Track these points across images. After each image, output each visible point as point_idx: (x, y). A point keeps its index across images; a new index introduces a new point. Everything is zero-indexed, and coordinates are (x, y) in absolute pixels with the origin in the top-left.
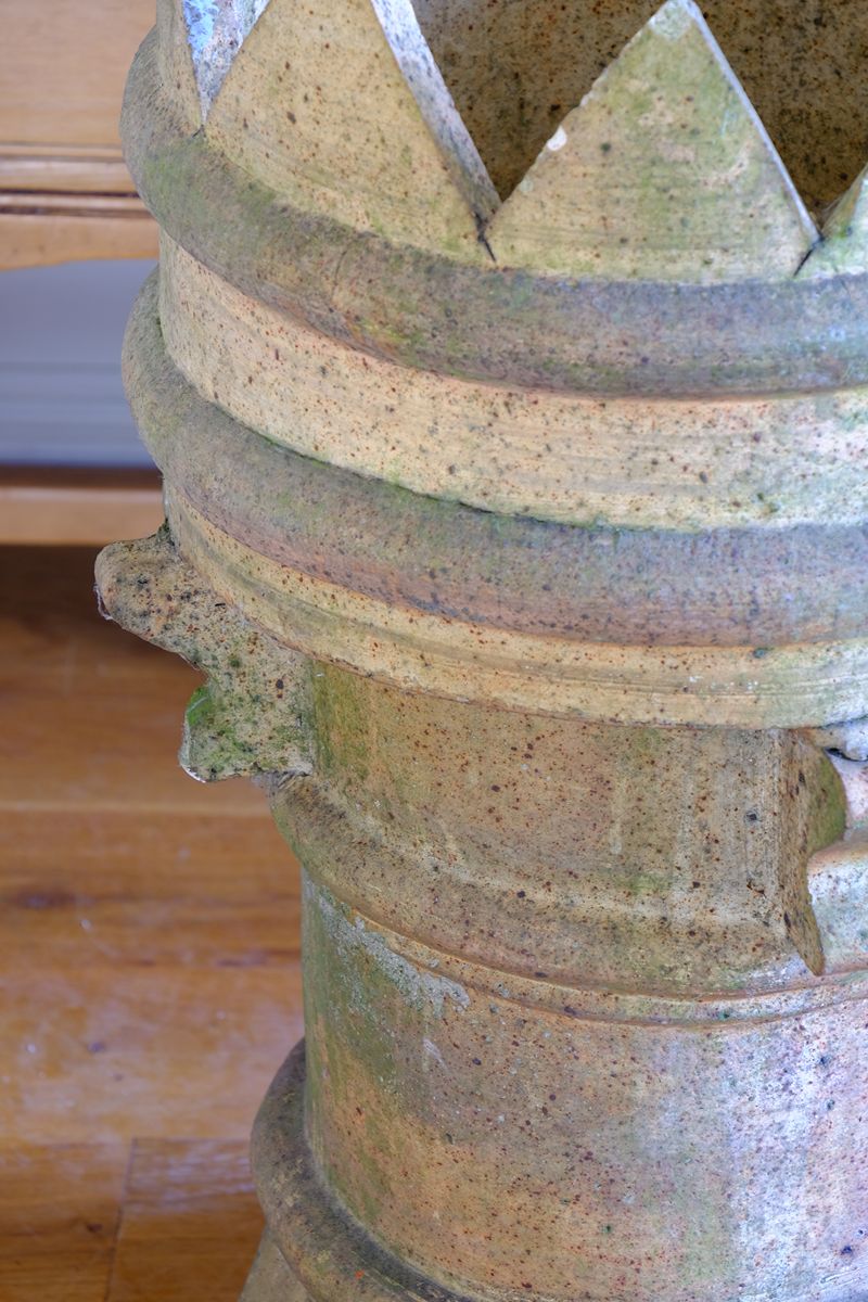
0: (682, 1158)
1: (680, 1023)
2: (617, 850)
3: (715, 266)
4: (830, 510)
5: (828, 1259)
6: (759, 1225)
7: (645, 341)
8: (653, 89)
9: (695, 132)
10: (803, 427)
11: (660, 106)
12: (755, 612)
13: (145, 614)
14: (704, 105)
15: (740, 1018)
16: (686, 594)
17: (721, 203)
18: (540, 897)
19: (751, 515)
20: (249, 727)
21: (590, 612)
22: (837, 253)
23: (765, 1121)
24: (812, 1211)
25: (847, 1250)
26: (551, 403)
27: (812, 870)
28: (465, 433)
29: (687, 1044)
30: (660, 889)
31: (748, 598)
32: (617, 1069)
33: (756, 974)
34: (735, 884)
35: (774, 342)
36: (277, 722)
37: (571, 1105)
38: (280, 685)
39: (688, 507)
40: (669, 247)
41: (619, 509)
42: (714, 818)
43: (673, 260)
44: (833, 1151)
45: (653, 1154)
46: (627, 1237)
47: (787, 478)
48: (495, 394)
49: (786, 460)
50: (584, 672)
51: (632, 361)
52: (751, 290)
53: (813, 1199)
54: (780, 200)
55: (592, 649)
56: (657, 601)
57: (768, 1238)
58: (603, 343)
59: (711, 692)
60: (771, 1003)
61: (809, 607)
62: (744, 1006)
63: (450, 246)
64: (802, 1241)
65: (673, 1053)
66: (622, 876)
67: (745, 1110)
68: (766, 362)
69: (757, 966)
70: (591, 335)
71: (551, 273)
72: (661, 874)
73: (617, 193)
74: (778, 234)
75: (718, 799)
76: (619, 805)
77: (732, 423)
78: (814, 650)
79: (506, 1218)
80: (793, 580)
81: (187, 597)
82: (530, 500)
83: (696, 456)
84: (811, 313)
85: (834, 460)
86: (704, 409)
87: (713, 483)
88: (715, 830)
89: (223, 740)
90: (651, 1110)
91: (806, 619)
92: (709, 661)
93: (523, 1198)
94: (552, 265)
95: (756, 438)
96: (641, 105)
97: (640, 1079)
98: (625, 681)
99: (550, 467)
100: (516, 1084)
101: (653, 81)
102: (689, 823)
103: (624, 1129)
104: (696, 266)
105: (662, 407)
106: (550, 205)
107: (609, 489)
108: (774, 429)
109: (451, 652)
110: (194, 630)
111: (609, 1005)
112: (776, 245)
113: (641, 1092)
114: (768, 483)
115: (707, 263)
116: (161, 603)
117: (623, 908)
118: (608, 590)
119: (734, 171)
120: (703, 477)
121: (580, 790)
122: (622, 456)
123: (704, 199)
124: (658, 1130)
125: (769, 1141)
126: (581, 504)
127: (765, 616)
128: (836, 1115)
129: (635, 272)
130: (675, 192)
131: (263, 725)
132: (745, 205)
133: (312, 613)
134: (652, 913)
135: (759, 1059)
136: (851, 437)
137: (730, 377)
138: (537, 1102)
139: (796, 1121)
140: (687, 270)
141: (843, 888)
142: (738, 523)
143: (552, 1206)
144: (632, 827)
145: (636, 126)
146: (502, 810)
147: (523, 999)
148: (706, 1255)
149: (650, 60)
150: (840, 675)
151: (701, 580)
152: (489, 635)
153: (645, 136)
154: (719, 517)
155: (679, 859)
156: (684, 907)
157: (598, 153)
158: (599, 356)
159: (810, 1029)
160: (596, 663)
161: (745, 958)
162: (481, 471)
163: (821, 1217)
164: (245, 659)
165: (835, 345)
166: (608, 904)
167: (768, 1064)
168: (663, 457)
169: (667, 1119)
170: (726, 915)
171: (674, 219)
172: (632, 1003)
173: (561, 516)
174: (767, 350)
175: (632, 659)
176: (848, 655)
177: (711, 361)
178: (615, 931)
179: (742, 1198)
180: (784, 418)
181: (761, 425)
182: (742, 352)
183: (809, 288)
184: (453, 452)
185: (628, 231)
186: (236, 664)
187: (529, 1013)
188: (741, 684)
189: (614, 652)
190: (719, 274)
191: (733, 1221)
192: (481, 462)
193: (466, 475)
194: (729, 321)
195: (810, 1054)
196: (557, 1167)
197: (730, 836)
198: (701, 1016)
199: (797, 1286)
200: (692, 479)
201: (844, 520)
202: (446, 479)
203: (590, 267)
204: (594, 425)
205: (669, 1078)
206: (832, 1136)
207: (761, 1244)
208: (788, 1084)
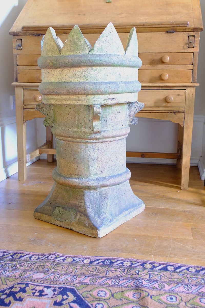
0: (84, 158)
1: (83, 142)
2: (77, 124)
3: (81, 53)
4: (93, 80)
5: (100, 172)
6: (92, 167)
7: (73, 59)
8: (74, 34)
9: (78, 39)
10: (90, 71)
11: (75, 36)
12: (85, 89)
13: (39, 109)
14: (79, 36)
15: (89, 142)
16: (78, 87)
17: (81, 46)
18: (70, 129)
19: (85, 80)
20: (49, 121)
21: (69, 90)
22: (92, 52)
23: (92, 155)
24: (98, 166)
25: (102, 172)
26: (66, 69)
27: (94, 122)
28: (59, 74)
29: (84, 145)
30: (81, 128)
31: (84, 88)
32: (77, 148)
33: (90, 136)
34: (88, 127)
35: (86, 59)
36: (51, 121)
37: (73, 153)
38: (52, 117)
39: (79, 79)
40: (76, 51)
41: (73, 80)
42: (86, 120)
43: (76, 52)
44: (100, 160)
45: (81, 158)
46: (79, 167)
47: (88, 76)
48: (61, 69)
49: (88, 74)
50: (70, 99)
51: (72, 61)
52: (84, 55)
53: (98, 165)
54: (86, 46)
55: (71, 96)
56: (75, 88)
57: (93, 169)
58: (69, 60)
59: (82, 100)
60: (92, 141)
61: (90, 89)
62: (89, 141)
63: (57, 55)
64: (97, 170)
65: (83, 146)
66: (77, 127)
67: (90, 153)
68: (85, 61)
69: (90, 135)
70: (68, 59)
71: (66, 55)
72: (81, 126)
73: (71, 46)
74: (86, 49)
75: (86, 118)
76: (77, 119)
77: (83, 70)
78: (92, 96)
79: (68, 166)
80: (89, 86)
81: (43, 107)
82: (65, 80)
83: (79, 74)
84: (89, 56)
85: (93, 75)
86: (80, 68)
87: (81, 77)
88: (86, 121)
89: (47, 122)
90: (81, 153)
91: (90, 90)
92: (82, 97)
93: (70, 164)
94: (66, 54)
95: (85, 72)
96: (73, 36)
97: (80, 149)
98: (74, 99)
99: (66, 77)
100: (69, 151)
101: (74, 33)
102: (83, 120)
103: (78, 155)
104: (79, 53)
105: (76, 68)
106: (66, 48)
107: (72, 78)
108: (87, 71)
109: (59, 99)
110: (44, 111)
111: (76, 140)
112: (86, 51)
113: (80, 151)
114: (86, 77)
115: (80, 52)
116: (41, 108)
117: (77, 130)
118: (71, 87)
119: (82, 42)
120: (80, 76)
121: (73, 117)
122: (73, 74)
123: (79, 46)
124: (81, 155)
125: (92, 157)
126: (69, 80)
127: (86, 90)
128: (100, 156)
129: (73, 54)
130: (77, 45)
131: (50, 121)
132: (83, 46)
133: (49, 99)
134: (80, 130)
135: (91, 148)
136: (94, 72)
137: (81, 63)
138: (70, 153)
139: (95, 156)
140: (78, 53)
141: (96, 124)
142: (84, 81)
143: (72, 164)
144: (78, 121)
145: (73, 38)
146: (67, 121)
147: (68, 141)
148: (87, 170)
149: (74, 31)
150: (95, 99)
151: (80, 86)
152: (62, 96)
153: (74, 39)
154: (82, 81)
155: (82, 124)
156: (83, 129)
157: (69, 41)
158: (69, 61)
159: (96, 145)
160: (71, 98)
161: (88, 134)
162: (61, 78)
163: (99, 167)
164: (49, 114)
165: (91, 60)
166: (76, 130)
167: (92, 149)
168: (76, 74)
169: (82, 154)
170: (87, 131)
171: (77, 48)
172: (78, 140)
173: (67, 82)
174: (85, 60)
175: (74, 97)
176: (95, 97)
177: (79, 61)
178: (76, 132)
179: (90, 163)
180: (88, 70)
181: (86, 70)
182: (82, 60)
183: (89, 55)
184: (58, 77)
185: (73, 50)
186: (48, 115)
187: (69, 143)
188: (85, 99)
189: (73, 96)
190: (81, 54)
191: (89, 166)
192: (61, 77)
193: (59, 79)
194: (81, 57)
195: (97, 148)
196: (72, 160)
197: (87, 122)
198: (85, 141)
199: (96, 175)
200: (79, 76)
201: (94, 82)
202: (58, 80)
203: (69, 54)
204: (70, 71)
205: (82, 149)
206: (99, 158)
207: (92, 169)
208: (94, 151)
